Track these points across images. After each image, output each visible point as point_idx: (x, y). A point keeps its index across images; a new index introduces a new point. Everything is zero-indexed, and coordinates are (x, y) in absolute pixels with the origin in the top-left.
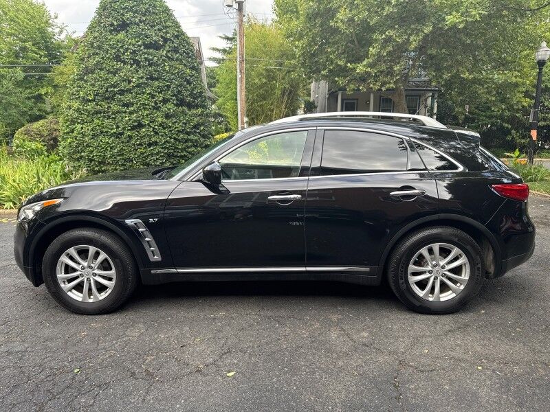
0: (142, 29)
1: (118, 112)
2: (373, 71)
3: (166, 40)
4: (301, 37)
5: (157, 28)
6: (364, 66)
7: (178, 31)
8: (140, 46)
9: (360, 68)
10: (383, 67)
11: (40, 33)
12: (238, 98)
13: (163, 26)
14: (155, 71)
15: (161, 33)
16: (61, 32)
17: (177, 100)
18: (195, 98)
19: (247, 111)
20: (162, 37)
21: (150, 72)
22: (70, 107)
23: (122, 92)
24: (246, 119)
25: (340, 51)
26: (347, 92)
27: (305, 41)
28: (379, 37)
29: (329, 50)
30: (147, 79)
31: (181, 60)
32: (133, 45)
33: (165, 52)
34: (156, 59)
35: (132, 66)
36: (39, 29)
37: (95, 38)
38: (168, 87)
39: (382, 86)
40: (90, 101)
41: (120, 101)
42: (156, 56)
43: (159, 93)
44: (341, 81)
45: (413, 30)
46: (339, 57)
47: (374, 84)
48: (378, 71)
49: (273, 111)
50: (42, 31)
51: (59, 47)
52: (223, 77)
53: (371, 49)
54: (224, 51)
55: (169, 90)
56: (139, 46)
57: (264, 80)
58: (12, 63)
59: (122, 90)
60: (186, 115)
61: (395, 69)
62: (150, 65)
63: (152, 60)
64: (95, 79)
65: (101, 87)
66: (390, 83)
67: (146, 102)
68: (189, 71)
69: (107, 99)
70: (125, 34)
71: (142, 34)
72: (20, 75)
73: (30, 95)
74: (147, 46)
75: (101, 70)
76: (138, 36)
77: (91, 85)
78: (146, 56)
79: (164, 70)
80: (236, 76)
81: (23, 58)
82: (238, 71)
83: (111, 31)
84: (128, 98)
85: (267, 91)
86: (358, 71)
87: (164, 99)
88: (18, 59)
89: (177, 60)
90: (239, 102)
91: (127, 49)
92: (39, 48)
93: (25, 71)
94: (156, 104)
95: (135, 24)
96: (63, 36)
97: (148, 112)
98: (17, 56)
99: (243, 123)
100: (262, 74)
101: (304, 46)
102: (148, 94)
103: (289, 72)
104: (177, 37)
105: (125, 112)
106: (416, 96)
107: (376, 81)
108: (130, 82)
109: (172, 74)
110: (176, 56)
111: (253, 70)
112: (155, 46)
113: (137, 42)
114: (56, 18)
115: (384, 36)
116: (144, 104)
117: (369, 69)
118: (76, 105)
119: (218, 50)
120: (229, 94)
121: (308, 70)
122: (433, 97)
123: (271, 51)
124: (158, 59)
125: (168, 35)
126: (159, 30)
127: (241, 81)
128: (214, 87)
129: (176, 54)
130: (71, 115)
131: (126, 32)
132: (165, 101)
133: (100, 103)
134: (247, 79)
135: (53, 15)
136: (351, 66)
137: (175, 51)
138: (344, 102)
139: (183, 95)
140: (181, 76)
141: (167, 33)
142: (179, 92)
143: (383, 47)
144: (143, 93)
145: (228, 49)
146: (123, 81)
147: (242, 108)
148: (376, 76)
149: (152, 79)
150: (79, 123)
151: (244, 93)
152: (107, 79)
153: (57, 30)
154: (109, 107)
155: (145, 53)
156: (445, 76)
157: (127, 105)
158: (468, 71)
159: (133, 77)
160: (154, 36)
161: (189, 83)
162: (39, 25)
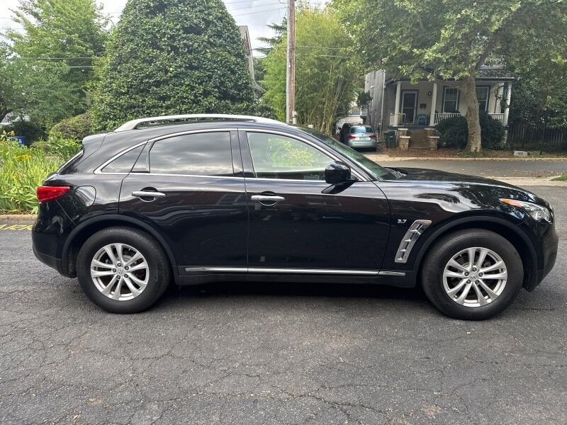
0: (182, 11)
1: (154, 107)
2: (444, 58)
3: (208, 23)
4: (359, 21)
5: (198, 9)
6: (435, 51)
7: (221, 13)
8: (179, 30)
9: (429, 54)
10: (457, 52)
11: (86, 24)
12: (287, 91)
13: (205, 7)
14: (195, 59)
15: (203, 15)
16: (107, 23)
17: (220, 92)
18: (239, 90)
19: (297, 104)
20: (204, 19)
21: (190, 60)
22: (102, 101)
23: (158, 84)
24: (294, 113)
25: (404, 35)
26: (412, 83)
27: (364, 24)
28: (453, 17)
29: (392, 34)
30: (186, 68)
31: (225, 46)
32: (171, 30)
33: (206, 37)
34: (196, 45)
35: (169, 52)
36: (85, 20)
37: (130, 22)
38: (210, 77)
39: (454, 74)
40: (123, 94)
41: (156, 93)
42: (196, 41)
43: (200, 84)
44: (404, 70)
45: (495, 8)
46: (403, 41)
47: (444, 73)
48: (450, 57)
49: (324, 104)
50: (88, 22)
51: (104, 38)
52: (271, 68)
53: (443, 31)
54: (273, 41)
55: (210, 81)
56: (177, 30)
57: (316, 70)
58: (58, 56)
59: (158, 81)
60: (229, 109)
61: (471, 54)
62: (190, 52)
63: (192, 46)
64: (129, 68)
65: (135, 78)
66: (464, 70)
67: (185, 95)
68: (233, 59)
69: (142, 91)
70: (163, 17)
71: (181, 17)
72: (66, 68)
73: (75, 89)
74: (187, 31)
75: (136, 58)
76: (177, 18)
77: (125, 76)
78: (185, 41)
79: (205, 58)
80: (285, 66)
81: (69, 51)
82: (288, 60)
83: (147, 14)
84: (164, 90)
85: (318, 82)
86: (426, 57)
87: (205, 91)
88: (64, 52)
89: (220, 46)
90: (287, 94)
91: (165, 34)
92: (85, 41)
93: (70, 64)
94: (196, 97)
95: (174, 5)
96: (108, 27)
97: (187, 107)
98: (64, 49)
99: (291, 117)
100: (313, 63)
101: (363, 29)
102: (187, 86)
103: (343, 60)
104: (221, 19)
105: (162, 107)
106: (486, 86)
107: (447, 69)
108: (167, 72)
109: (215, 62)
110: (219, 41)
111: (304, 59)
112: (196, 30)
113: (176, 25)
114: (102, 8)
115: (459, 16)
116: (182, 97)
117: (439, 55)
118: (108, 98)
119: (266, 40)
120: (277, 86)
121: (367, 58)
122: (506, 87)
123: (324, 38)
124: (199, 45)
125: (211, 17)
126: (200, 11)
127: (291, 72)
128: (262, 79)
129: (219, 39)
130: (103, 110)
131: (164, 15)
132: (206, 94)
133: (134, 96)
134: (297, 69)
135: (98, 6)
136: (418, 52)
137: (218, 36)
138: (404, 93)
139: (226, 87)
140: (225, 64)
141: (209, 14)
142: (222, 83)
143: (458, 29)
144: (182, 85)
145: (277, 39)
146: (160, 71)
147: (291, 101)
148: (448, 63)
149: (191, 68)
150: (110, 119)
151: (293, 85)
152: (142, 69)
153: (102, 21)
154: (144, 101)
155: (184, 38)
156: (531, 62)
157: (164, 99)
158: (561, 54)
159: (170, 66)
160: (194, 18)
161: (233, 72)
162: (85, 16)
